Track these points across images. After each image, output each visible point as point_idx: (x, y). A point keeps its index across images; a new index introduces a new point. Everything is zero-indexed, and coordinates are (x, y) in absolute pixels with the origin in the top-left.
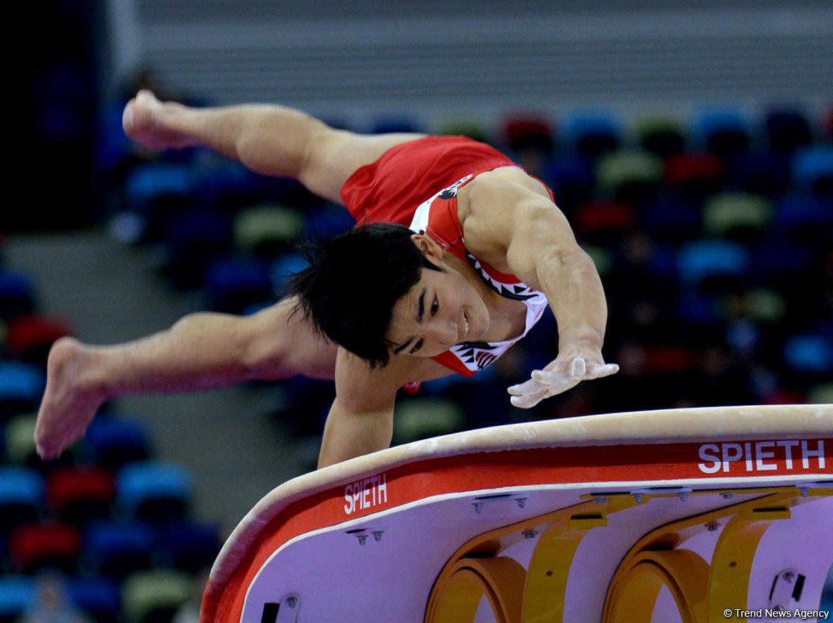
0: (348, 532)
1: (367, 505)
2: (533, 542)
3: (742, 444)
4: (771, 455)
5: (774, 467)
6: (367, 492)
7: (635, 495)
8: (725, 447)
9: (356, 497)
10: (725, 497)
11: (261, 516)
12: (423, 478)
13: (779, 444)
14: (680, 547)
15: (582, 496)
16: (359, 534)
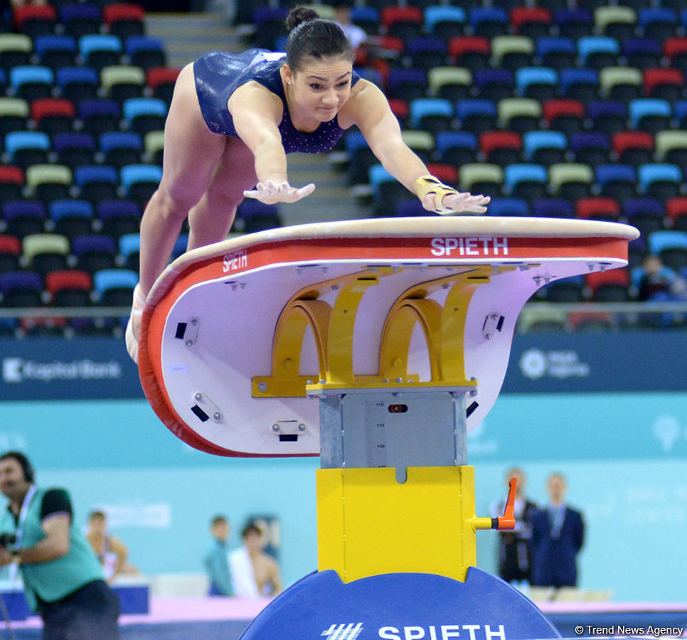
0: (226, 283)
1: (236, 268)
2: (336, 293)
3: (458, 239)
4: (475, 245)
5: (477, 253)
6: (236, 260)
7: (394, 267)
8: (448, 241)
9: (230, 263)
10: (449, 270)
11: (175, 269)
12: (266, 253)
13: (480, 240)
14: (427, 298)
15: (363, 267)
16: (233, 284)
